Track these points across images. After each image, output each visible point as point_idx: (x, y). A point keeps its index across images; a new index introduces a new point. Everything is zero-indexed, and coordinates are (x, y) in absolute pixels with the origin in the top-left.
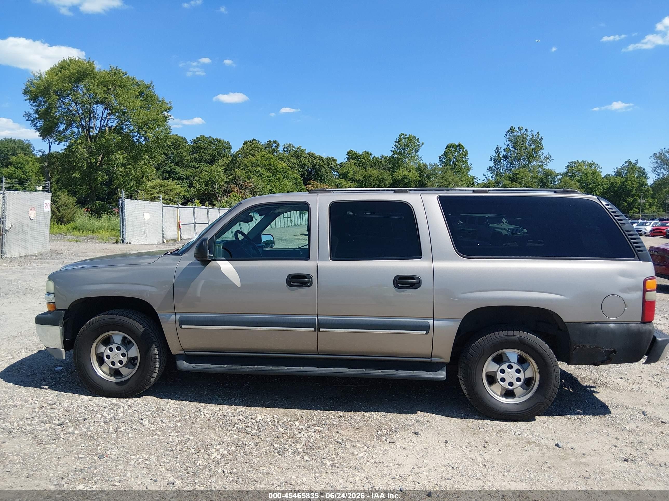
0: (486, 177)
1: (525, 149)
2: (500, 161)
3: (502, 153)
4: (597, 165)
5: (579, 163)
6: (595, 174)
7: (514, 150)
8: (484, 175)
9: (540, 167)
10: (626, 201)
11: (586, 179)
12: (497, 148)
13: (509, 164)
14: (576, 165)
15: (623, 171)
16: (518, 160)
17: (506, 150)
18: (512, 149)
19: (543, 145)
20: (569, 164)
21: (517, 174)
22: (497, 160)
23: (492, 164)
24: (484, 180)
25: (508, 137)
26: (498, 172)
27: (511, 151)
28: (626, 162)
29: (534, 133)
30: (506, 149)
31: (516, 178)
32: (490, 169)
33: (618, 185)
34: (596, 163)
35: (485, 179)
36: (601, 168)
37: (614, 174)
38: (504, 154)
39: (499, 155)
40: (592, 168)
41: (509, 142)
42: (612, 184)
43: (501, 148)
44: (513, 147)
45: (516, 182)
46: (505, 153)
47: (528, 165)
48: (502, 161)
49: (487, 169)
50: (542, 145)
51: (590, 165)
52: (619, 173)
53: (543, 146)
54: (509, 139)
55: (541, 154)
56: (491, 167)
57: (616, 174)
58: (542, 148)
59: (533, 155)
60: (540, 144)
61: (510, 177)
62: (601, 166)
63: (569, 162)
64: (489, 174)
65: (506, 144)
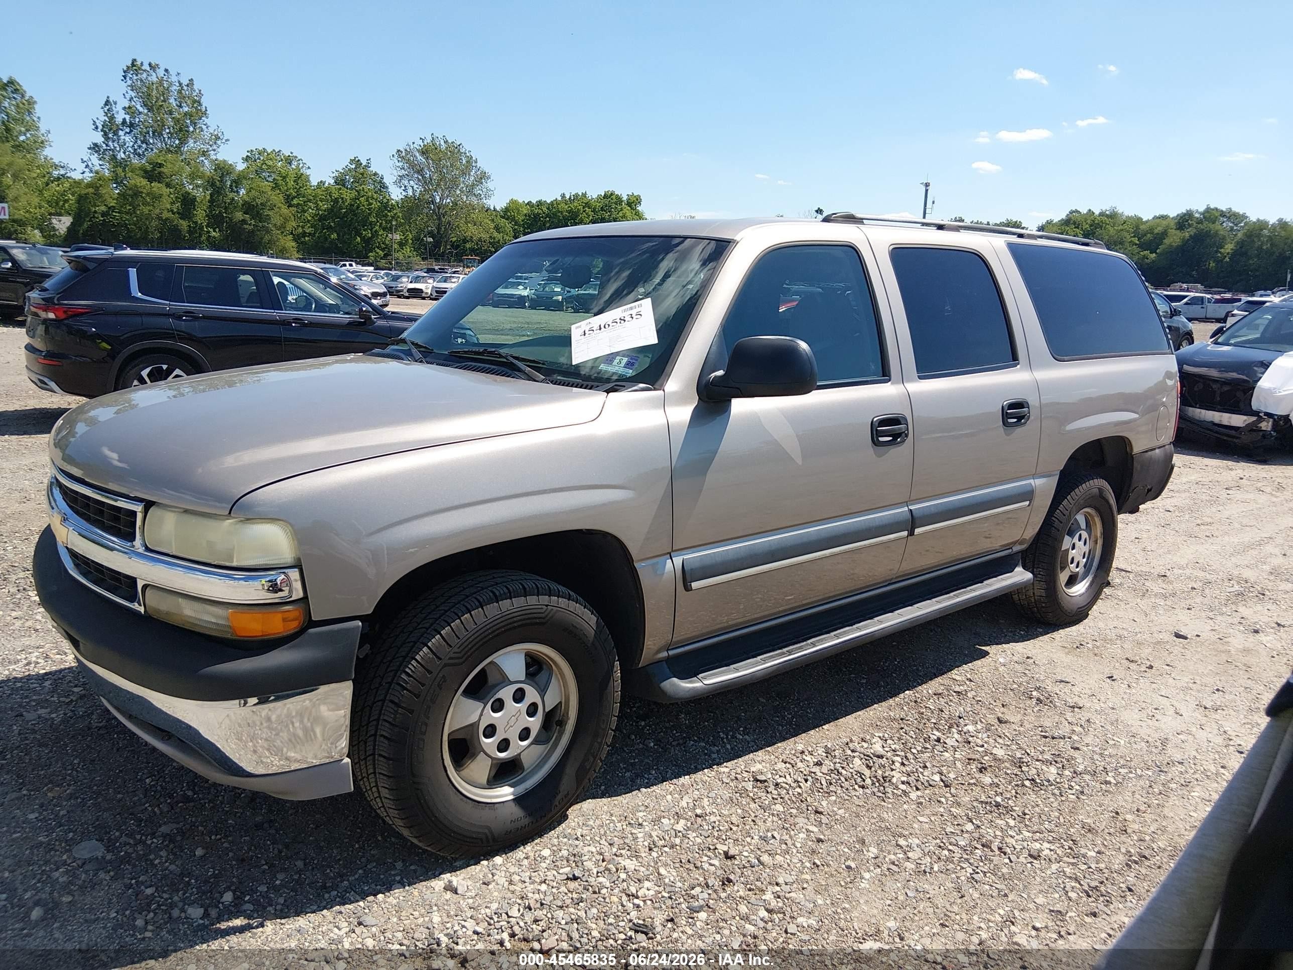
0: (87, 166)
1: (171, 113)
2: (116, 133)
3: (120, 116)
4: (301, 162)
5: (268, 154)
6: (300, 178)
7: (146, 111)
8: (83, 162)
9: (204, 153)
10: (360, 235)
11: (286, 188)
12: (107, 103)
13: (139, 142)
14: (262, 158)
15: (347, 177)
16: (157, 134)
17: (128, 110)
18: (141, 109)
19: (206, 108)
20: (249, 154)
21: (161, 165)
22: (110, 129)
23: (99, 138)
24: (83, 173)
25: (129, 82)
26: (114, 157)
27: (140, 113)
28: (352, 161)
29: (185, 82)
30: (130, 107)
31: (159, 173)
32: (95, 148)
33: (347, 204)
34: (299, 158)
35: (87, 170)
36: (309, 168)
37: (332, 182)
38: (124, 119)
39: (112, 118)
40: (293, 166)
41: (133, 94)
42: (336, 201)
43: (115, 103)
44: (145, 105)
45: (159, 182)
46: (128, 117)
47: (178, 147)
48: (121, 133)
49: (89, 148)
50: (204, 106)
51: (289, 160)
52: (340, 181)
53: (206, 110)
54: (131, 86)
55: (204, 127)
56: (96, 145)
57: (336, 182)
58: (205, 113)
59: (188, 127)
60: (200, 105)
61: (146, 171)
62: (308, 164)
63: (249, 150)
64: (95, 160)
65: (128, 97)
